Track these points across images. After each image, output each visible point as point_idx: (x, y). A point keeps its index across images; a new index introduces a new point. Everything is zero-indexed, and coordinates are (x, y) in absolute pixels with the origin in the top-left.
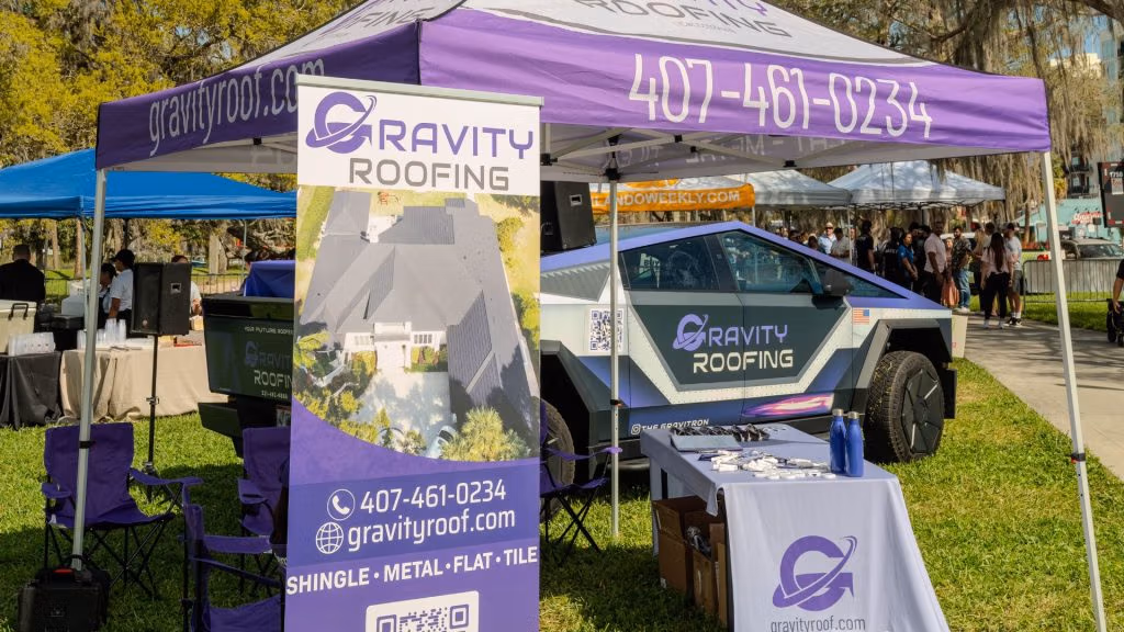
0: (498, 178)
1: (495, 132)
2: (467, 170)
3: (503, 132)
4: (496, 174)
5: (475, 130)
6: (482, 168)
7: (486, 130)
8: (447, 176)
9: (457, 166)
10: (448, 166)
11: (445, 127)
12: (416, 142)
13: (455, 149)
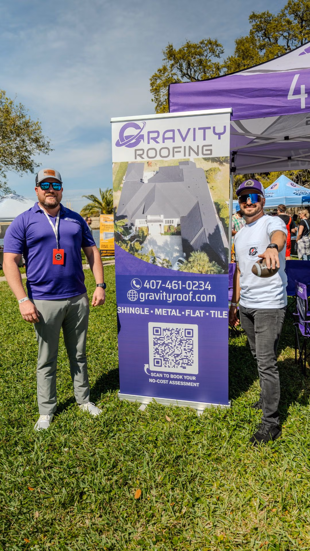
0: (206, 150)
1: (204, 129)
2: (190, 148)
3: (209, 128)
4: (205, 148)
5: (194, 129)
6: (198, 146)
7: (200, 129)
8: (180, 152)
9: (185, 147)
10: (180, 147)
11: (179, 130)
12: (164, 139)
13: (184, 140)
